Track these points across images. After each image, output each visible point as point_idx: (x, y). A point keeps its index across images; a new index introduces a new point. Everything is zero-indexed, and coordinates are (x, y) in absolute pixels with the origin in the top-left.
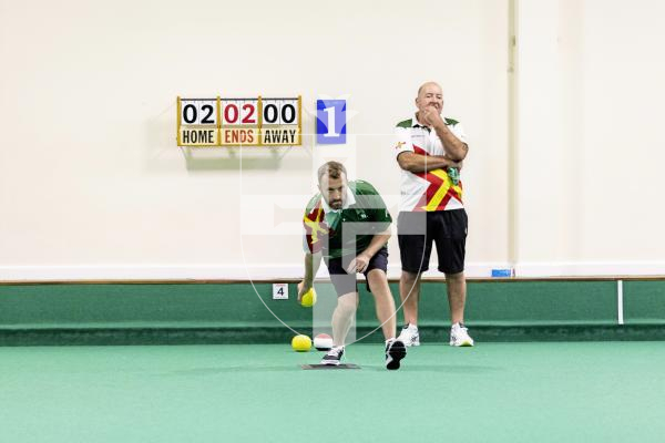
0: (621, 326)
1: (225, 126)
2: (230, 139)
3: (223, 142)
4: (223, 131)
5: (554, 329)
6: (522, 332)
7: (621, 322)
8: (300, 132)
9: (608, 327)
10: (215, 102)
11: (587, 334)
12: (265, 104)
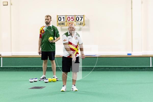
0: (151, 67)
1: (68, 22)
2: (69, 24)
3: (67, 25)
4: (67, 23)
5: (136, 68)
6: (129, 69)
7: (151, 66)
8: (84, 23)
9: (148, 68)
10: (65, 16)
11: (144, 69)
12: (76, 17)
